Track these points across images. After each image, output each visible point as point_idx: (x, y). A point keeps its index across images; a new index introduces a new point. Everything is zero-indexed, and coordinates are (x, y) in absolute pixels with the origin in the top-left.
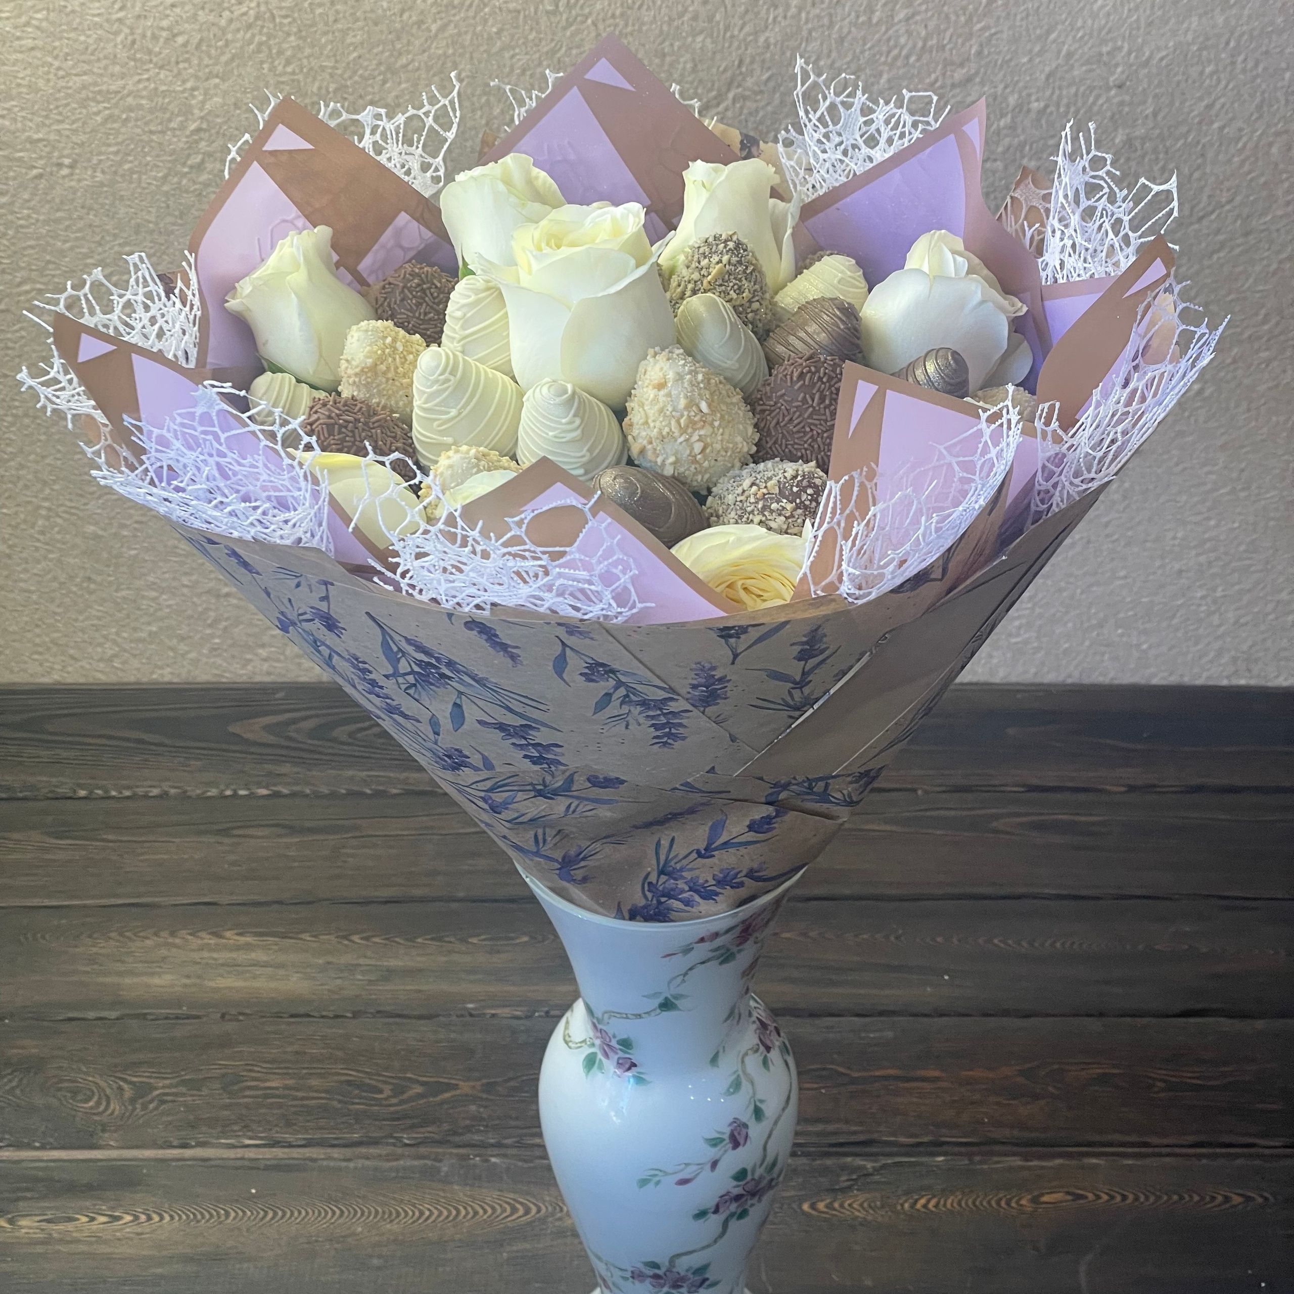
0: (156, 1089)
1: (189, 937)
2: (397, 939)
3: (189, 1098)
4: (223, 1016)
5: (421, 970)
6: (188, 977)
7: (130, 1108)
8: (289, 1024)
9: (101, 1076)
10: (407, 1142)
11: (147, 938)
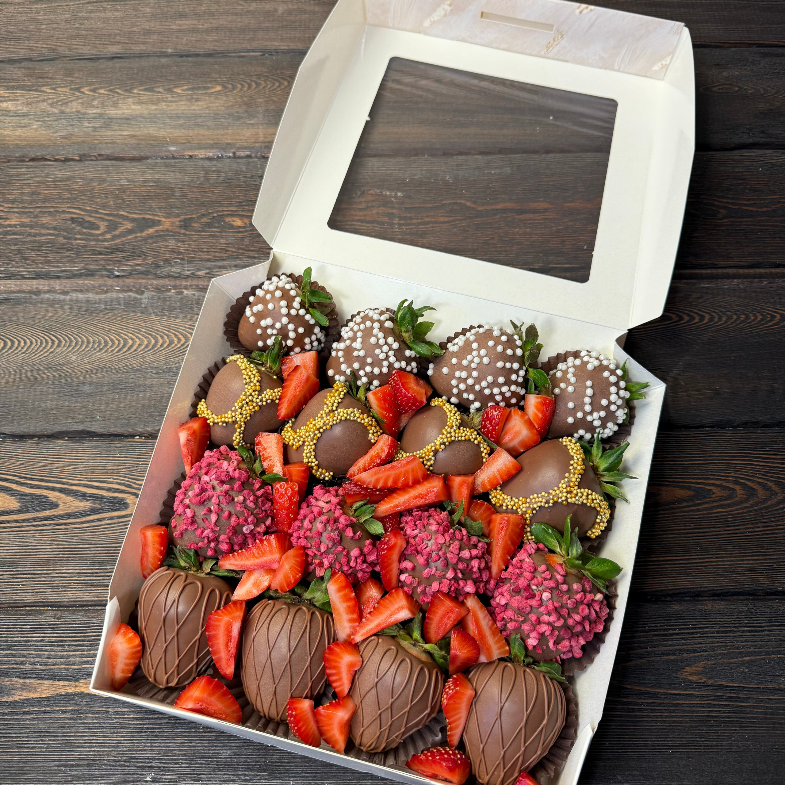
2: (118, 91)
5: (134, 118)
8: (28, 167)
10: (117, 274)
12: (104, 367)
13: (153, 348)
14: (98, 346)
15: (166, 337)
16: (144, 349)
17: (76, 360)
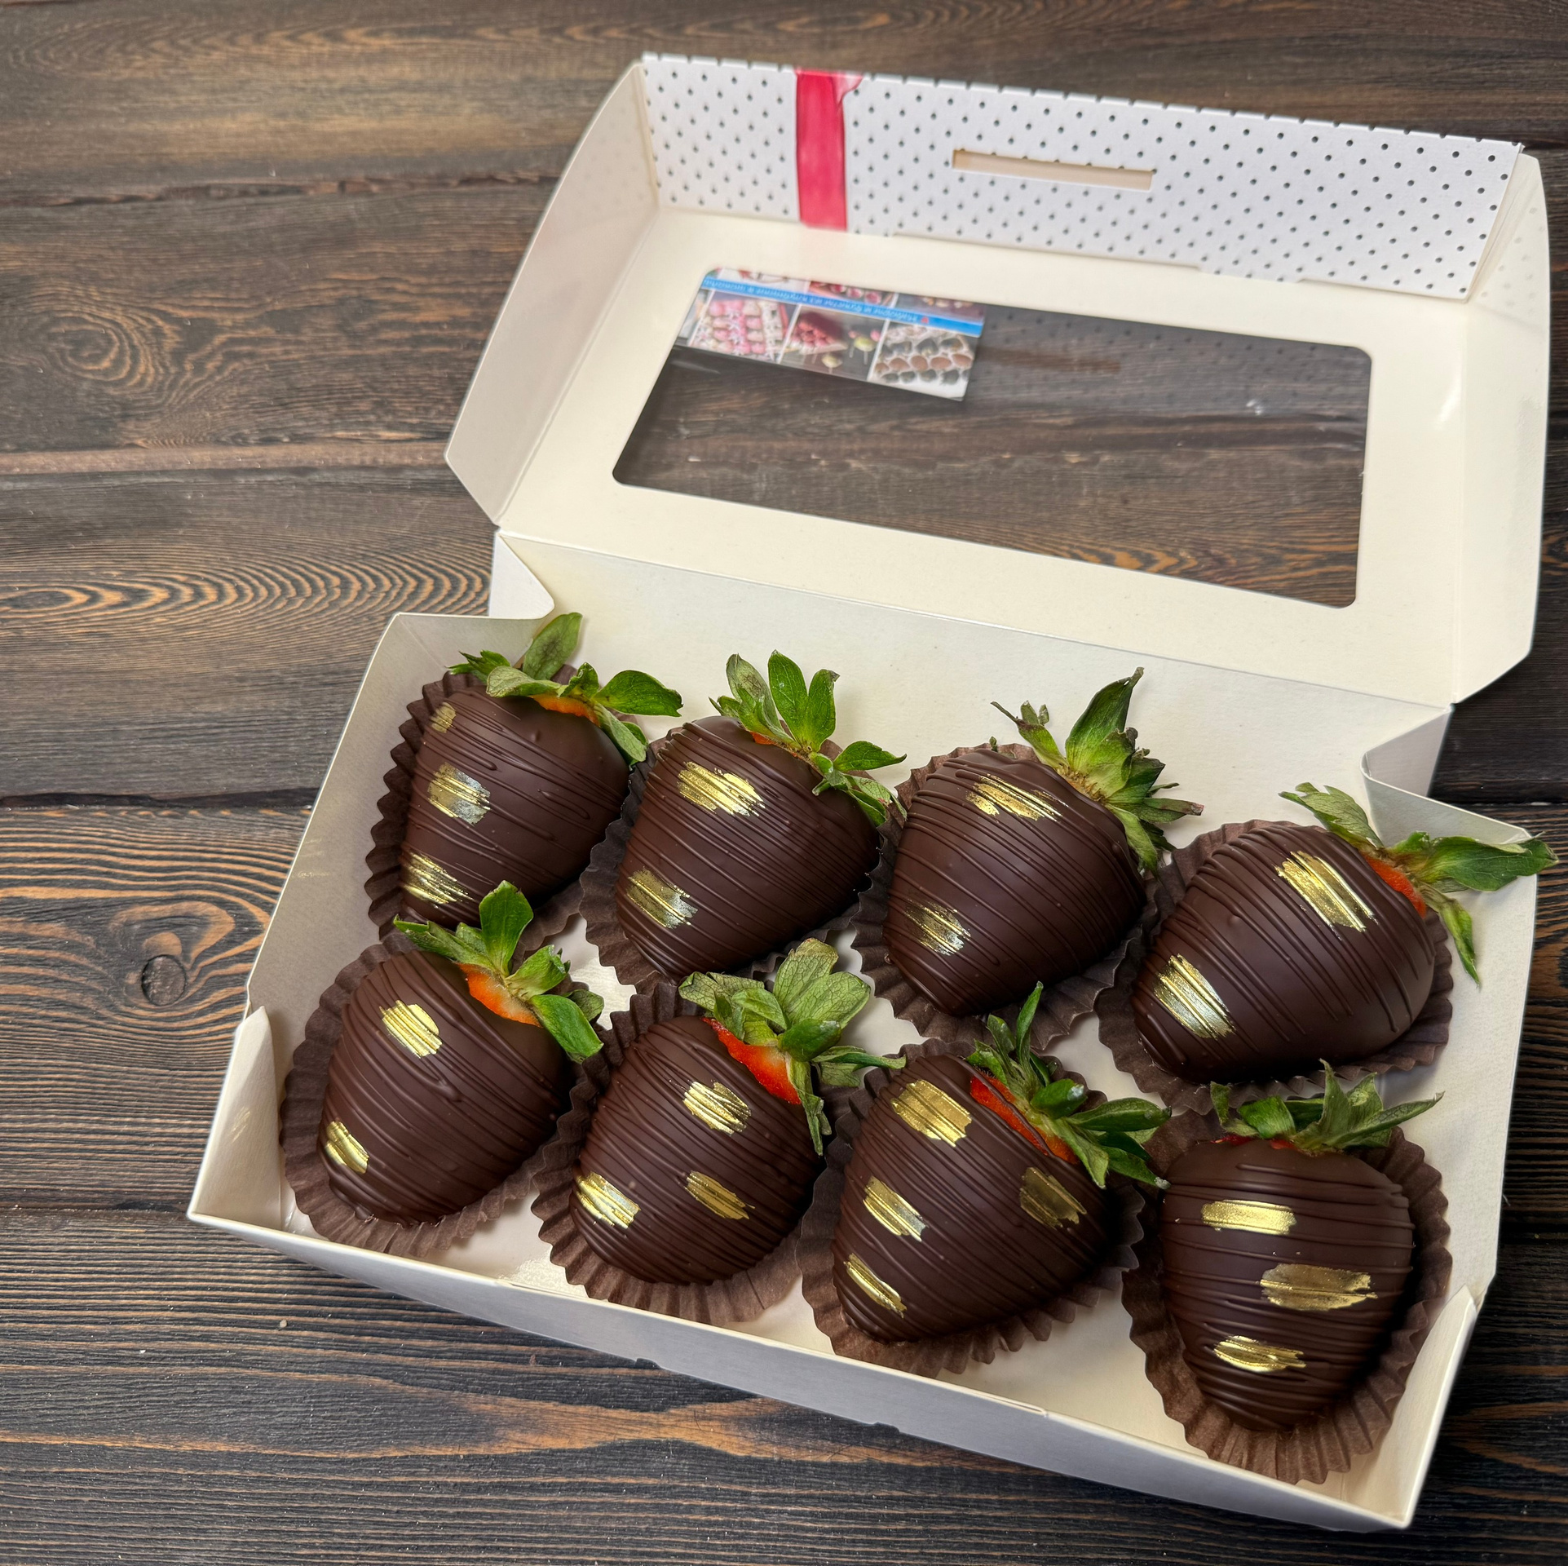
0: (221, 331)
1: (287, 43)
3: (278, 349)
4: (342, 185)
6: (282, 115)
7: (173, 370)
8: (458, 197)
9: (125, 308)
11: (214, 48)
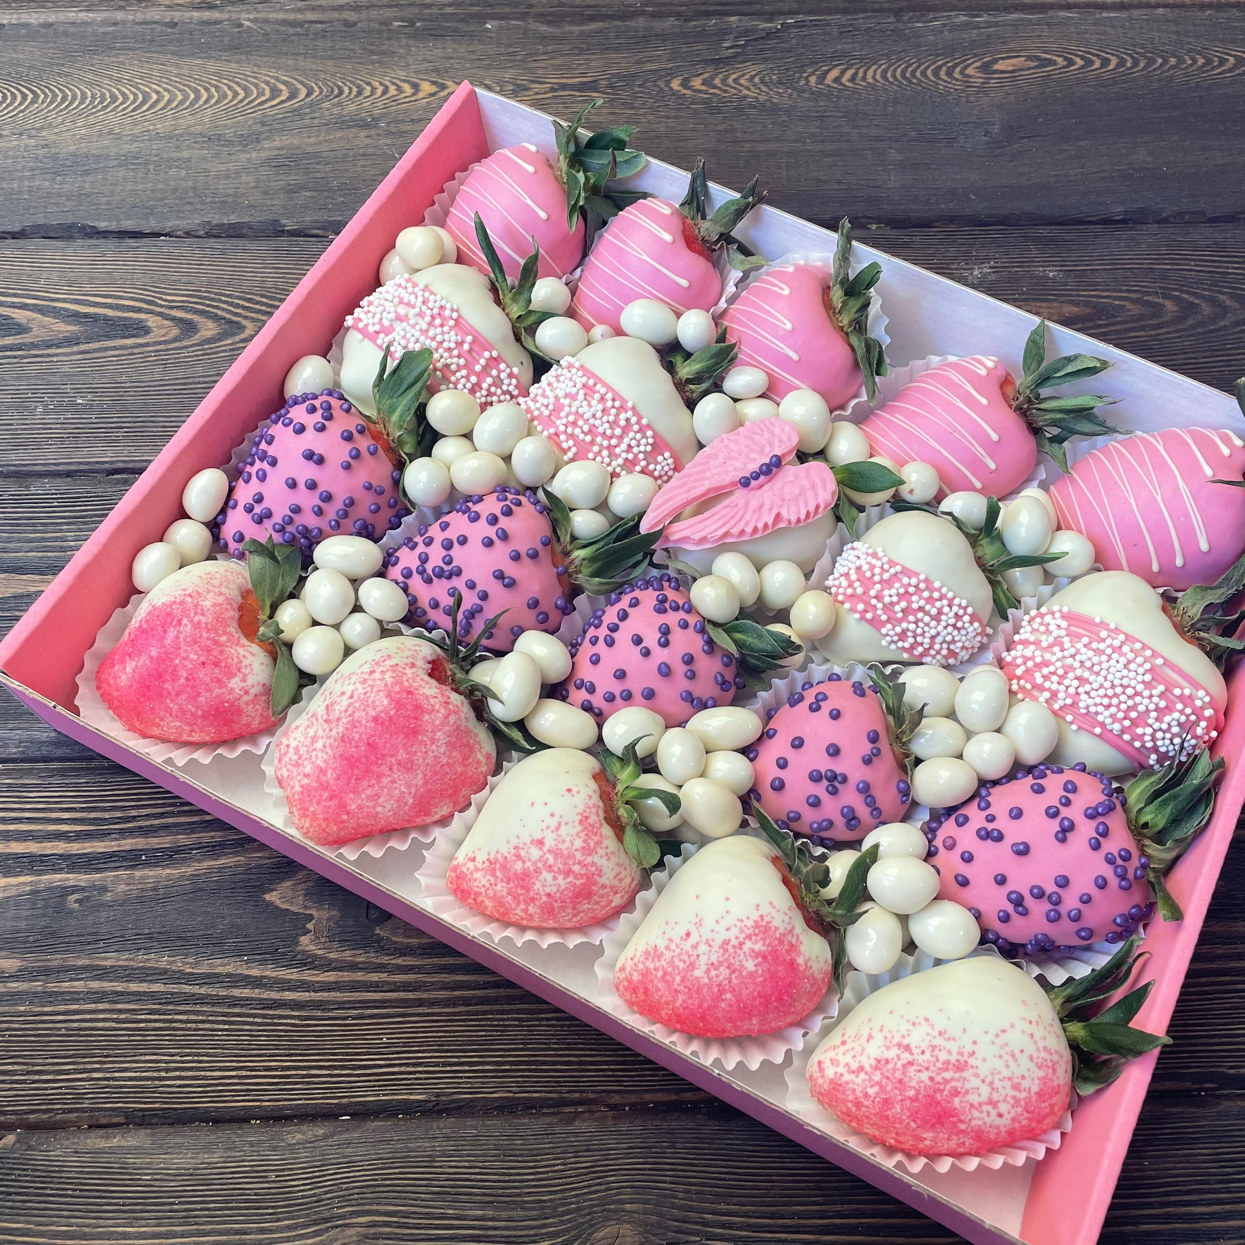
12: (109, 134)
13: (191, 105)
14: (101, 102)
15: (213, 90)
16: (177, 106)
17: (62, 123)
